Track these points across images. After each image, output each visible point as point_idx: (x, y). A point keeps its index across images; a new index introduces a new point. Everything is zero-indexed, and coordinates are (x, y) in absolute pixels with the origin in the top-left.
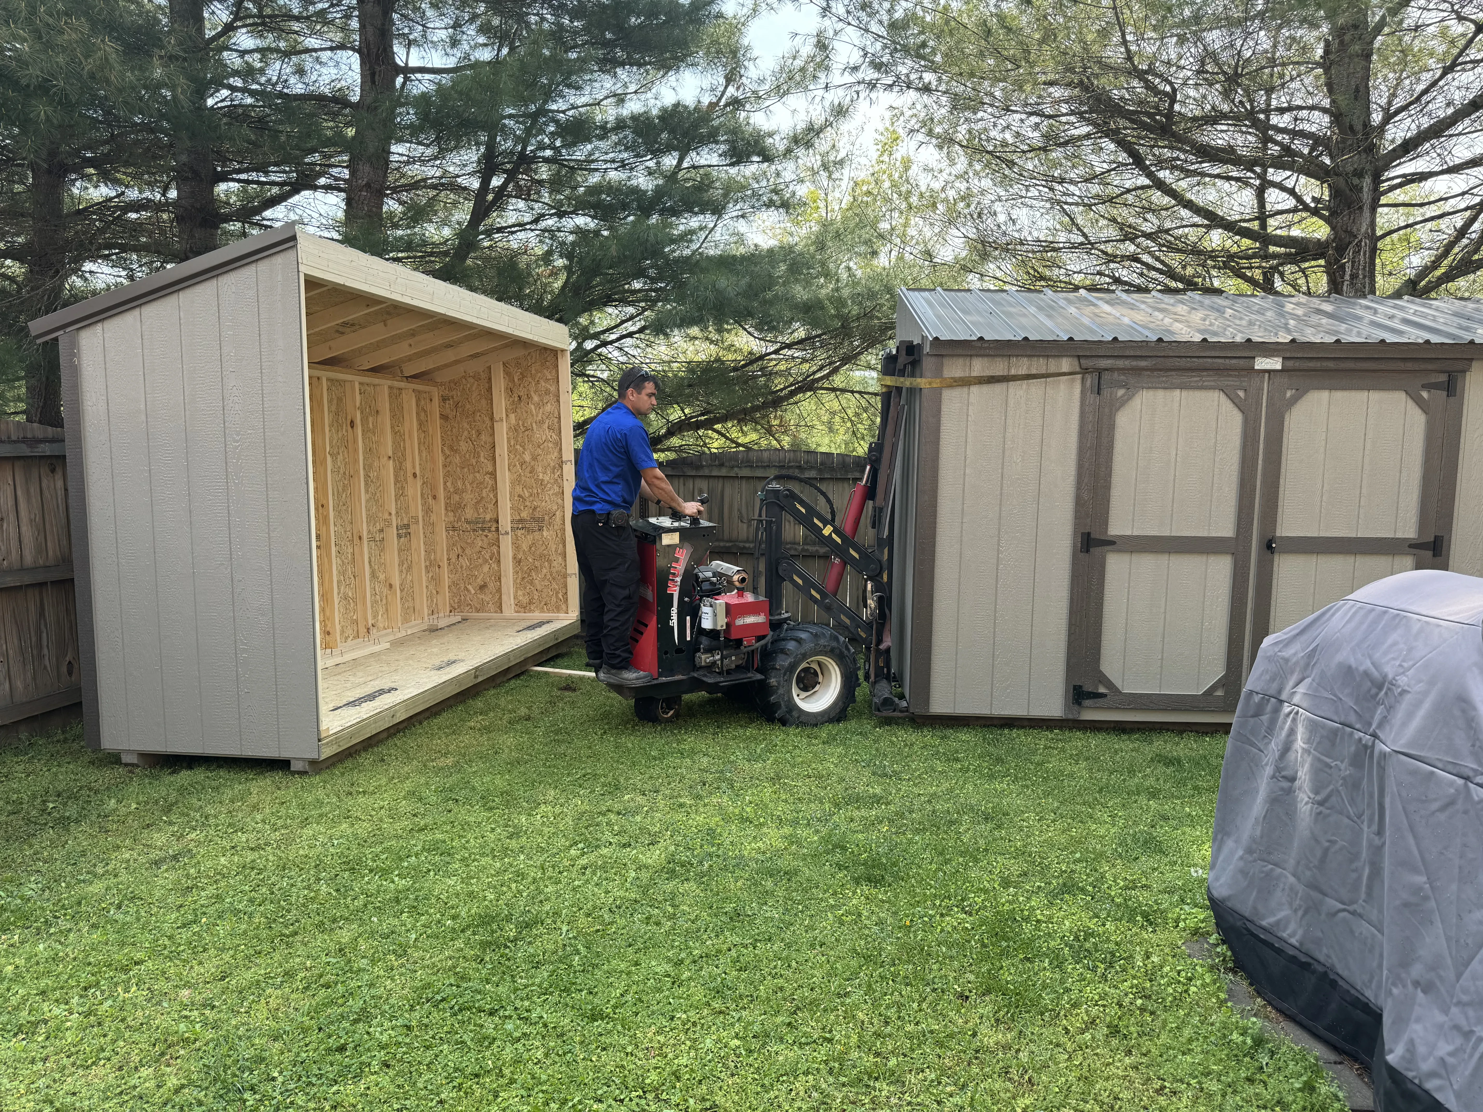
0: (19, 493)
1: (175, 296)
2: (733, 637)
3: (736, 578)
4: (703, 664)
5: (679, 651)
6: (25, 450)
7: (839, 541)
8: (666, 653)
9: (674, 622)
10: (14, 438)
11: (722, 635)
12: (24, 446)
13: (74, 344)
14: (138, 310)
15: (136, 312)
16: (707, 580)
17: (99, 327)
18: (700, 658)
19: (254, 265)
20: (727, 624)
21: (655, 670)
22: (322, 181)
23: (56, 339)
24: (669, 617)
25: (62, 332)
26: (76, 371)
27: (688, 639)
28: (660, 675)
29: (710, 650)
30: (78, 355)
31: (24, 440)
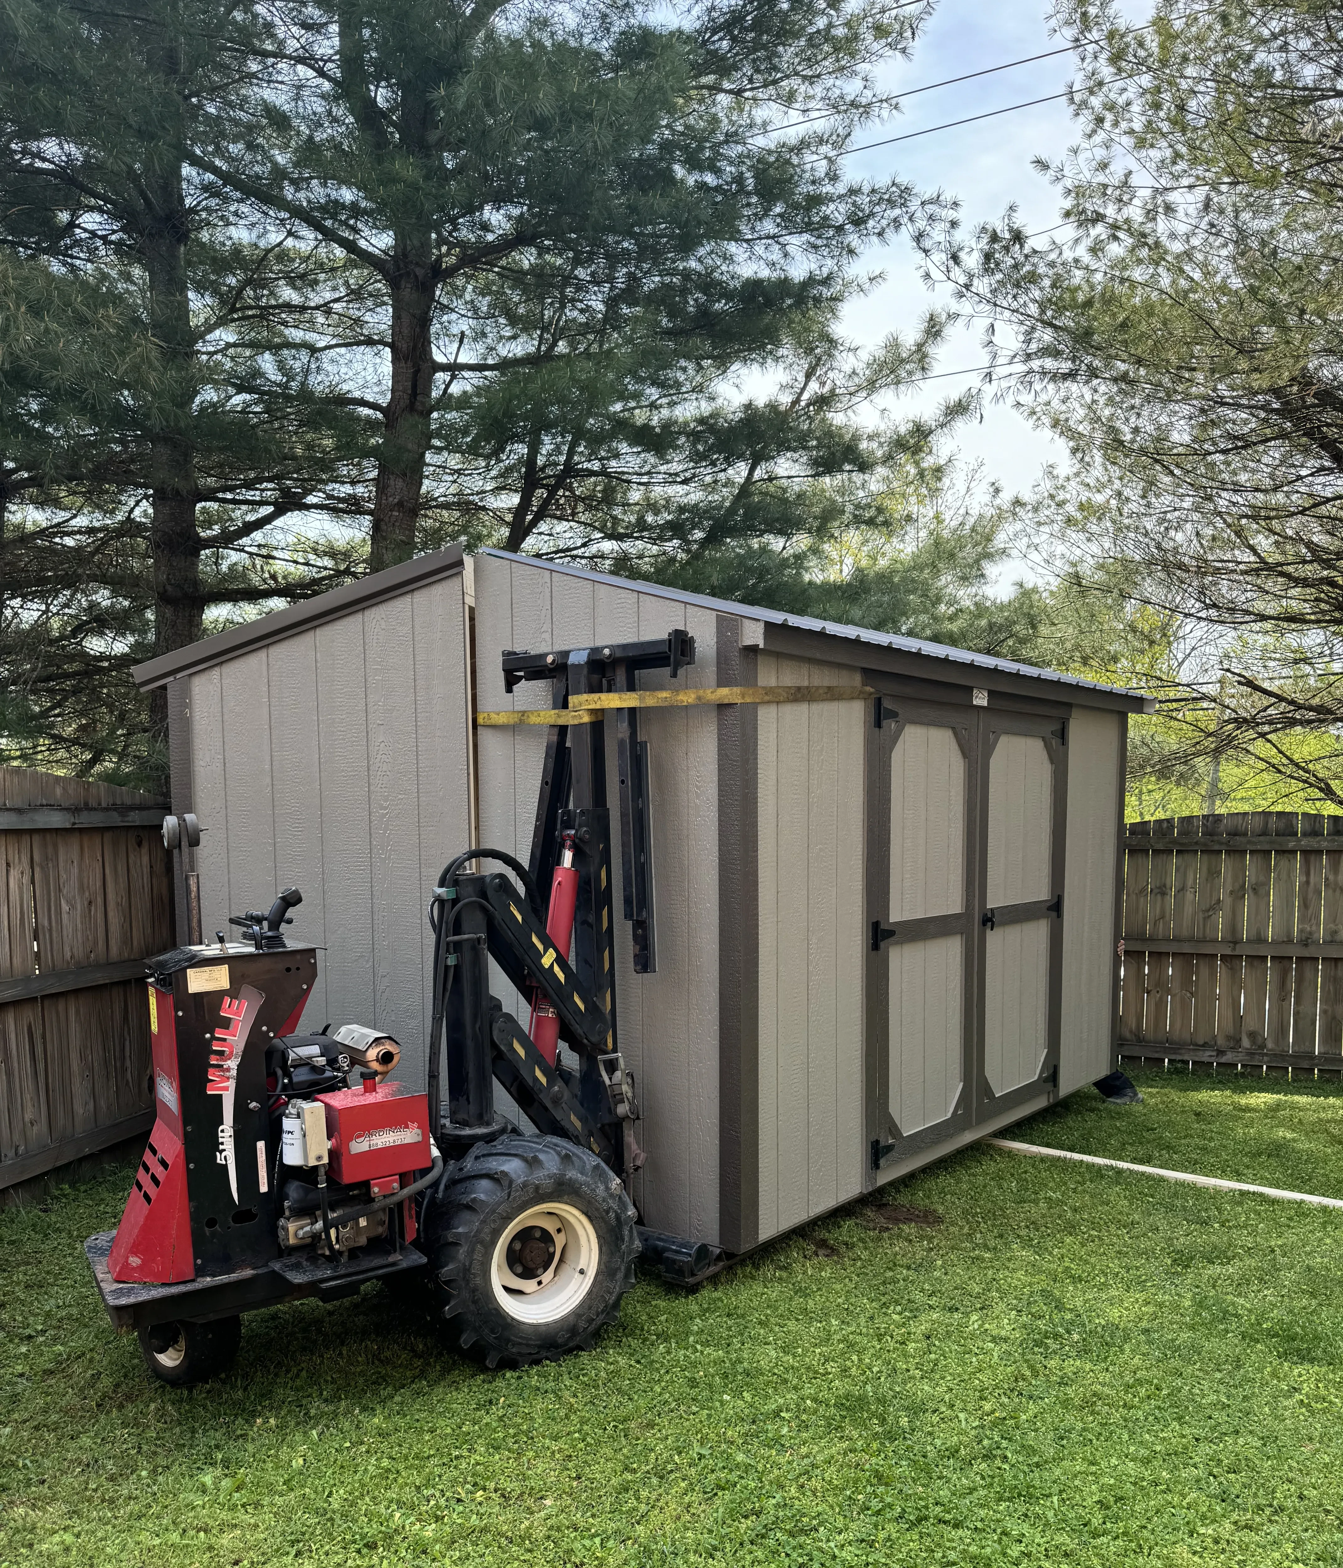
0: (107, 871)
1: (311, 633)
2: (347, 1178)
3: (372, 1054)
4: (292, 1241)
5: (242, 1215)
6: (116, 819)
7: (561, 976)
8: (211, 1223)
9: (227, 1154)
10: (104, 805)
11: (322, 1177)
12: (115, 814)
13: (186, 693)
14: (264, 651)
15: (262, 654)
16: (305, 1063)
17: (215, 673)
18: (286, 1230)
19: (409, 596)
20: (331, 1153)
21: (187, 1260)
22: (311, 499)
23: (164, 688)
24: (215, 1145)
25: (171, 679)
26: (187, 724)
27: (264, 1188)
28: (200, 1272)
29: (304, 1211)
30: (189, 706)
31: (113, 808)
